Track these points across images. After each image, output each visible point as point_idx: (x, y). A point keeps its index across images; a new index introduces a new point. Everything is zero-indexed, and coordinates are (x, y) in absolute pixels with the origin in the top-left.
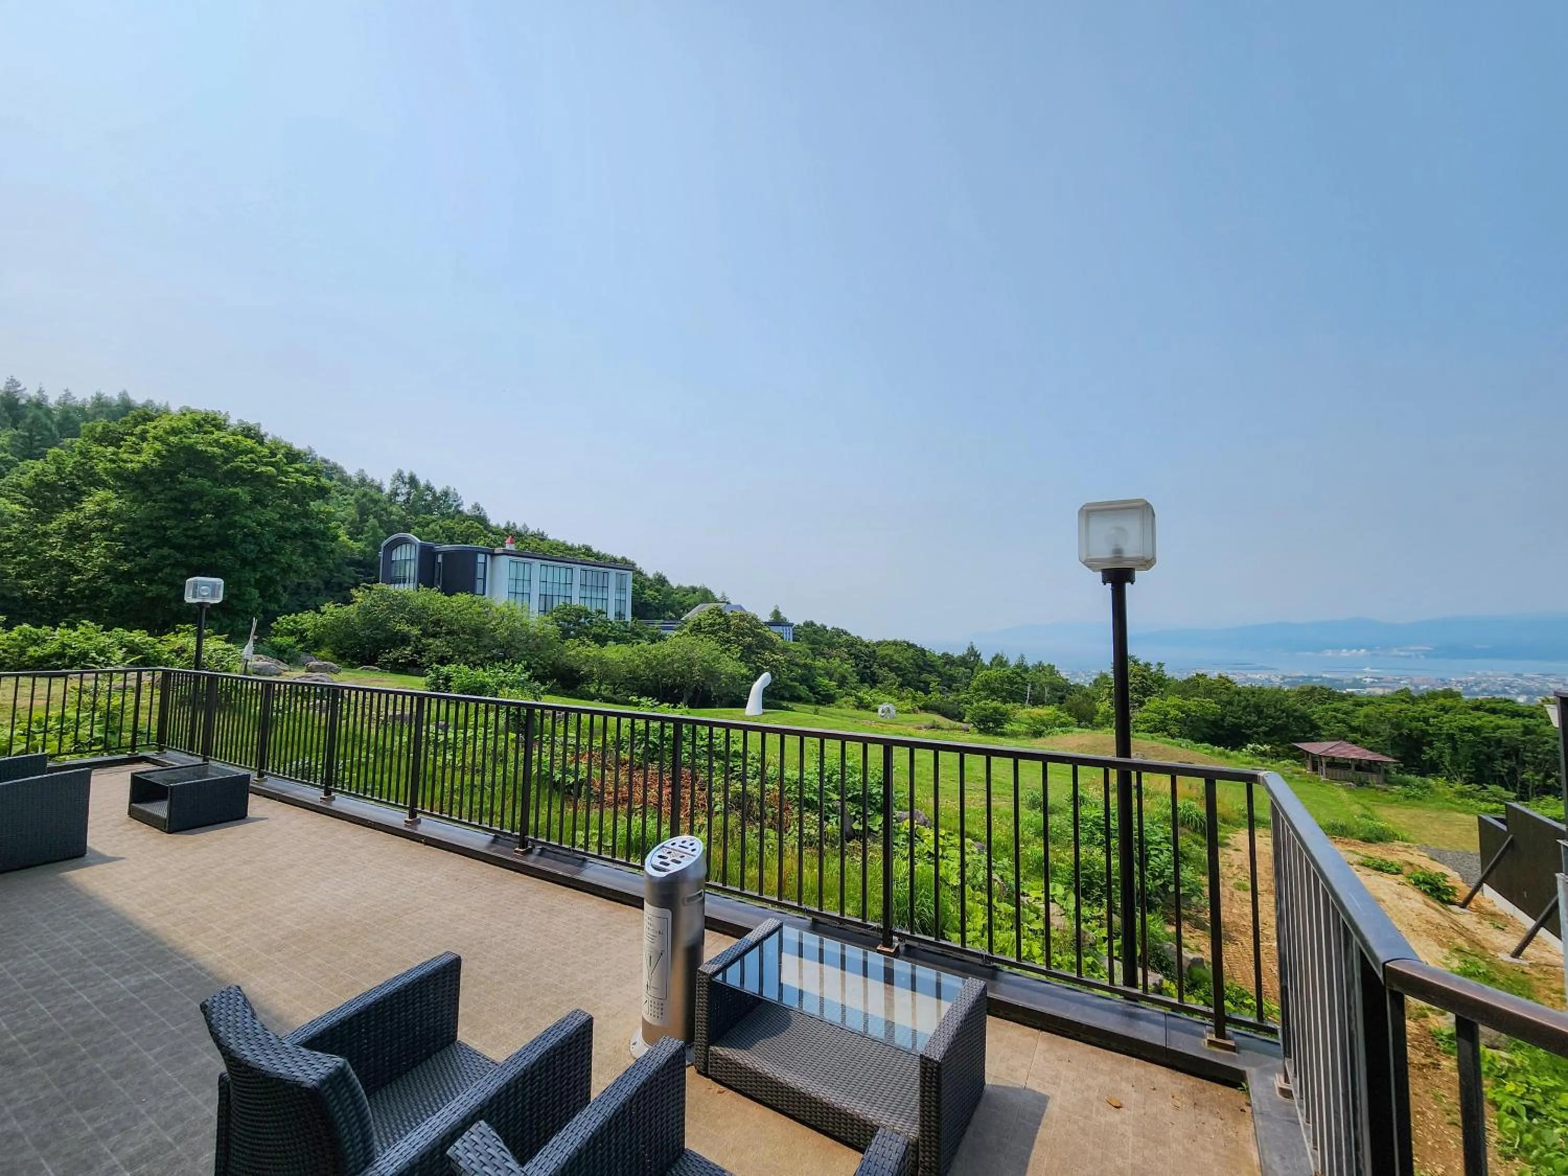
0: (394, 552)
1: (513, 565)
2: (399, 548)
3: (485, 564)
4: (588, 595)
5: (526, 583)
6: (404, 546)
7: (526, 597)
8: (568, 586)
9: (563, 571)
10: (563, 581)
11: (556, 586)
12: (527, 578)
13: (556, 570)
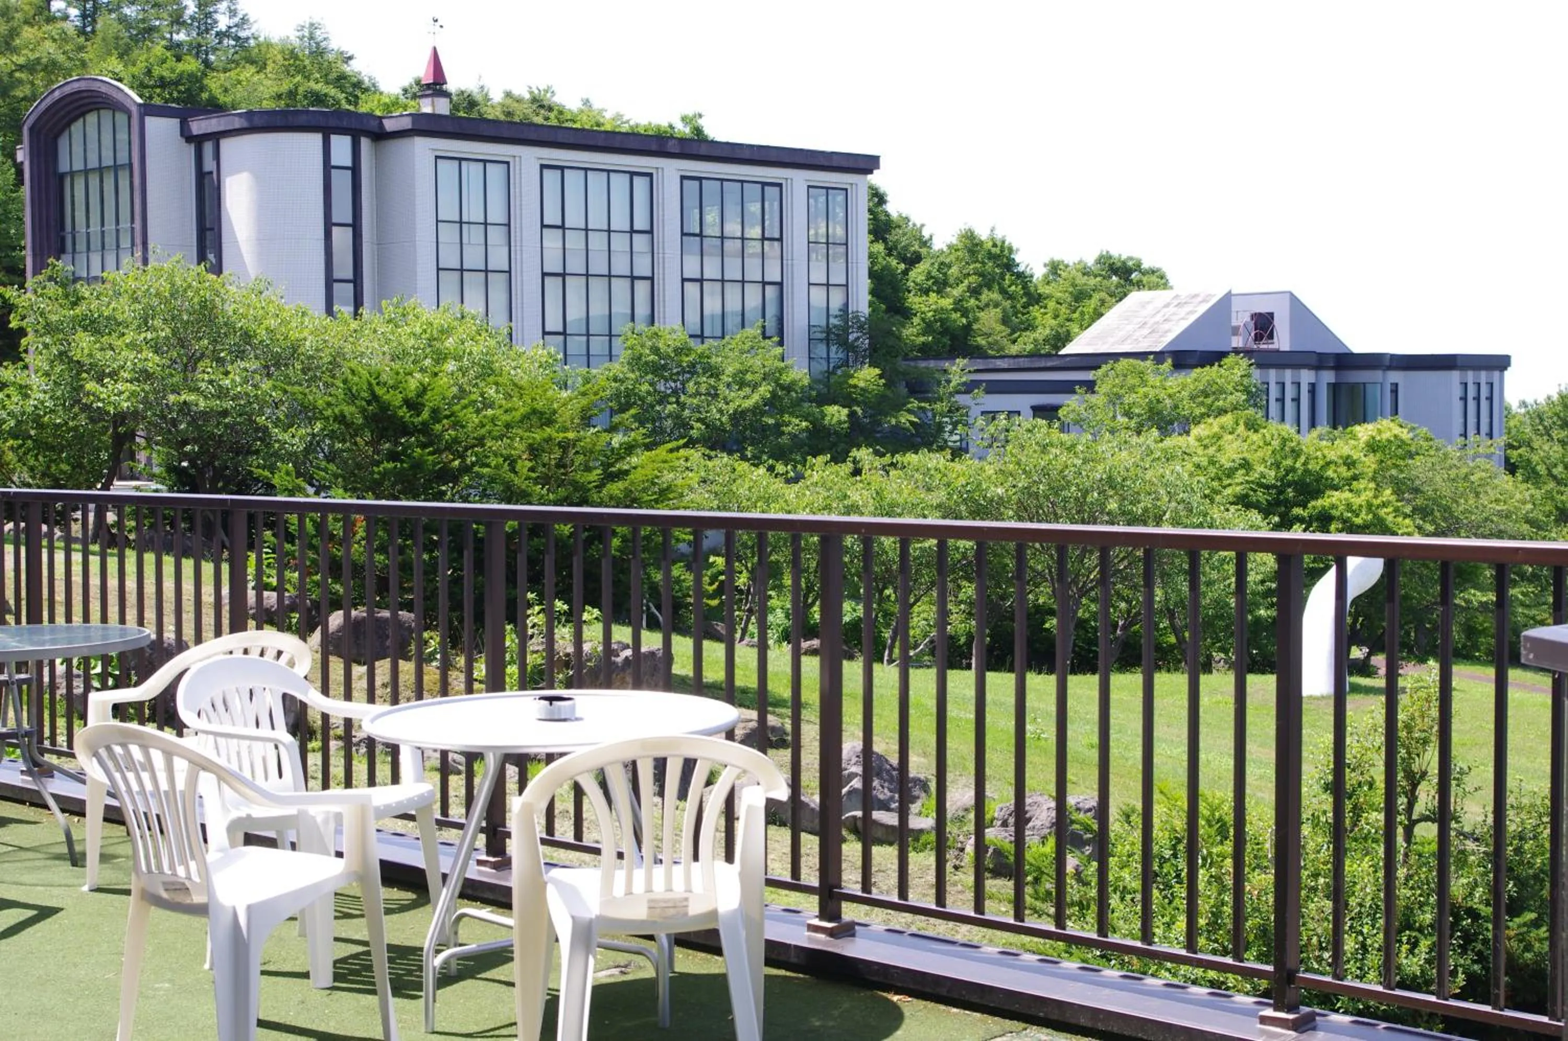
0: (63, 142)
1: (448, 169)
2: (77, 127)
3: (355, 170)
4: (712, 271)
5: (496, 236)
6: (92, 118)
7: (498, 283)
8: (641, 242)
9: (620, 183)
10: (620, 221)
11: (598, 242)
12: (496, 214)
13: (573, 179)
